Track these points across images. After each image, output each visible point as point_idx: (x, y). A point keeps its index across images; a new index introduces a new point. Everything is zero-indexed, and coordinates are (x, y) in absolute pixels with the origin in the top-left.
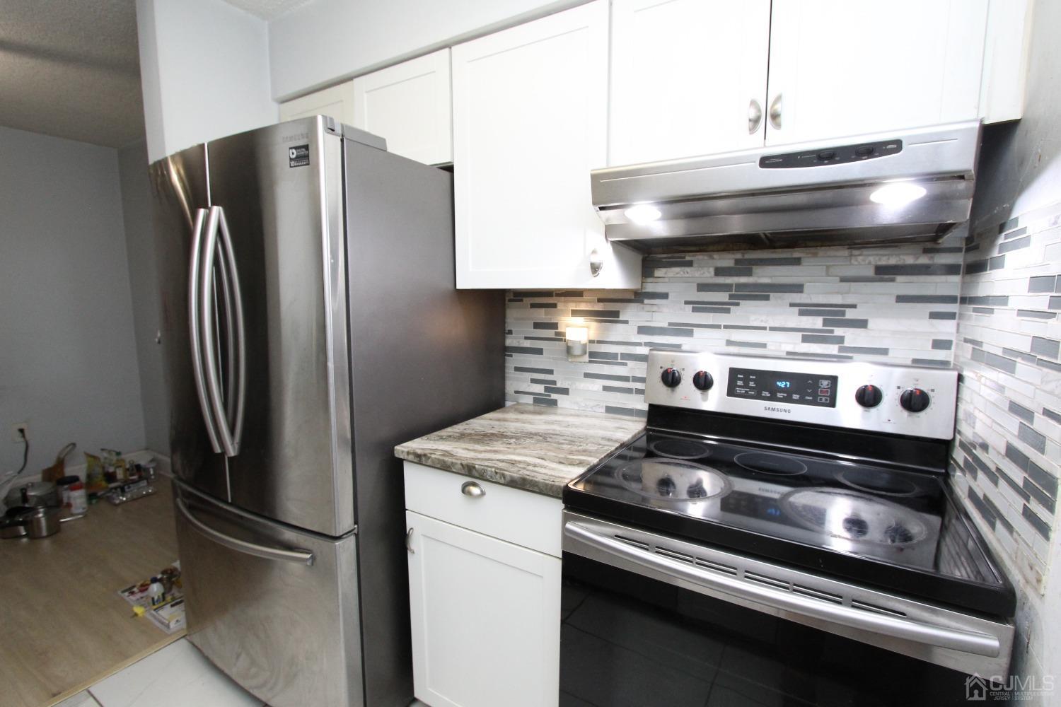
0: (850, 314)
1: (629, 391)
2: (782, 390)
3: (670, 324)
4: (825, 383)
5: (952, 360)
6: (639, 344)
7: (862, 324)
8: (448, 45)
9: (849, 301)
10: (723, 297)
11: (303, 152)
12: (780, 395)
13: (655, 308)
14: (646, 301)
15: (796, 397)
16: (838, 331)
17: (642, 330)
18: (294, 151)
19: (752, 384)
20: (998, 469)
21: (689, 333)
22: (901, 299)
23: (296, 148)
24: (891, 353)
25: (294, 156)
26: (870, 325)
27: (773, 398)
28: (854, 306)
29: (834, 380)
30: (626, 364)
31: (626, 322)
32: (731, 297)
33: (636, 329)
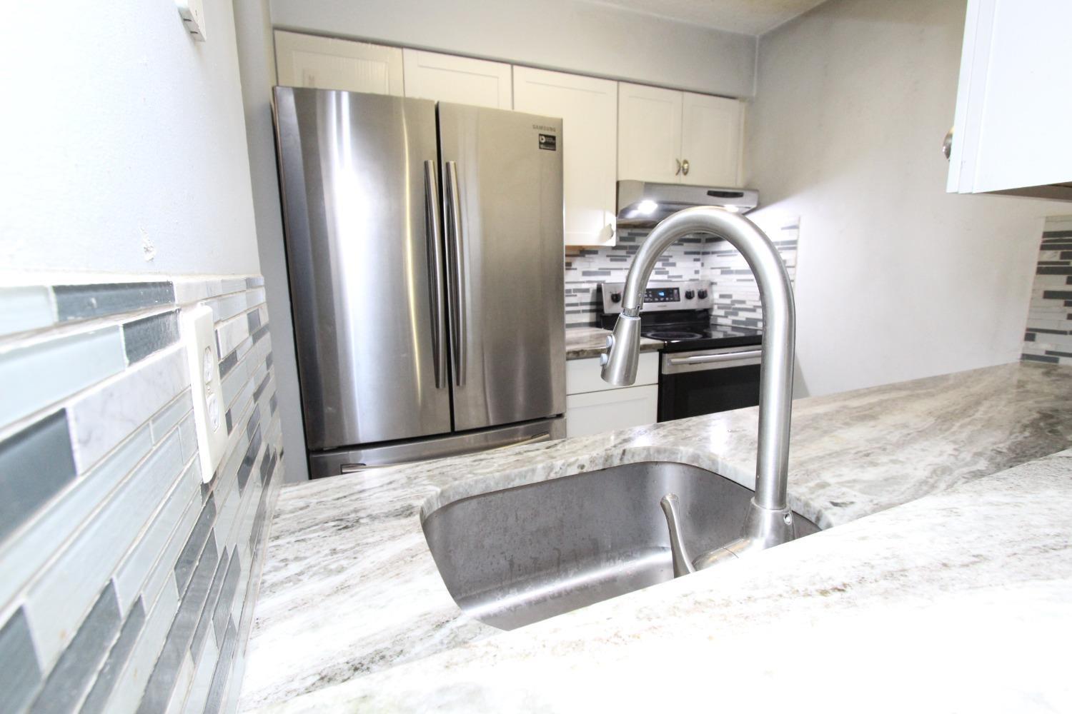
0: (671, 260)
1: (578, 312)
2: (662, 297)
3: (600, 269)
4: (676, 291)
5: (700, 278)
6: (584, 282)
7: (674, 265)
8: (513, 64)
9: (670, 254)
10: (623, 253)
11: (551, 140)
12: (662, 299)
13: (591, 260)
14: (587, 256)
15: (667, 299)
16: (667, 269)
17: (585, 273)
18: (543, 137)
19: (650, 296)
20: (755, 306)
21: (608, 274)
22: (686, 253)
23: (546, 136)
24: (684, 277)
25: (543, 141)
26: (677, 264)
27: (659, 301)
28: (671, 257)
29: (678, 289)
30: (576, 296)
31: (576, 269)
32: (627, 253)
33: (581, 274)
